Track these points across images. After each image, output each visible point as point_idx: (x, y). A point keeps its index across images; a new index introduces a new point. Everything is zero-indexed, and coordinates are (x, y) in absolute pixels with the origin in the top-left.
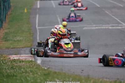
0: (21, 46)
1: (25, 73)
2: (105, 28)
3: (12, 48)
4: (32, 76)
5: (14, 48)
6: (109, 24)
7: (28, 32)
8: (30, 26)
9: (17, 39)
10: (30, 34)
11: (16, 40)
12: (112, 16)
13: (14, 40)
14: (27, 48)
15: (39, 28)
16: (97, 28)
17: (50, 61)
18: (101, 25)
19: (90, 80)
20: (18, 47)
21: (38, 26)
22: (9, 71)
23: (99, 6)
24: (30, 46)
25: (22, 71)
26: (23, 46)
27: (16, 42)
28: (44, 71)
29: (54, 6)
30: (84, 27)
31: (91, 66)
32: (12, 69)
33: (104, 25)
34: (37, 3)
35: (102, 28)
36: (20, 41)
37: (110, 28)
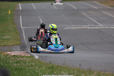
0: (11, 44)
1: (31, 66)
2: (84, 28)
3: (3, 46)
4: (38, 69)
5: (5, 46)
6: (87, 25)
7: (14, 31)
8: (15, 26)
9: (6, 38)
10: (17, 33)
11: (4, 39)
12: (88, 17)
13: (3, 39)
14: (17, 46)
15: (24, 28)
16: (76, 28)
17: (46, 57)
18: (80, 26)
19: (93, 73)
20: (8, 44)
21: (23, 26)
22: (15, 65)
23: (75, 8)
24: (19, 44)
25: (28, 65)
26: (13, 44)
27: (5, 41)
28: (47, 65)
29: (35, 8)
30: (65, 27)
31: (85, 61)
32: (18, 63)
33: (82, 26)
34: (19, 5)
35: (81, 28)
36: (9, 39)
37: (89, 28)
